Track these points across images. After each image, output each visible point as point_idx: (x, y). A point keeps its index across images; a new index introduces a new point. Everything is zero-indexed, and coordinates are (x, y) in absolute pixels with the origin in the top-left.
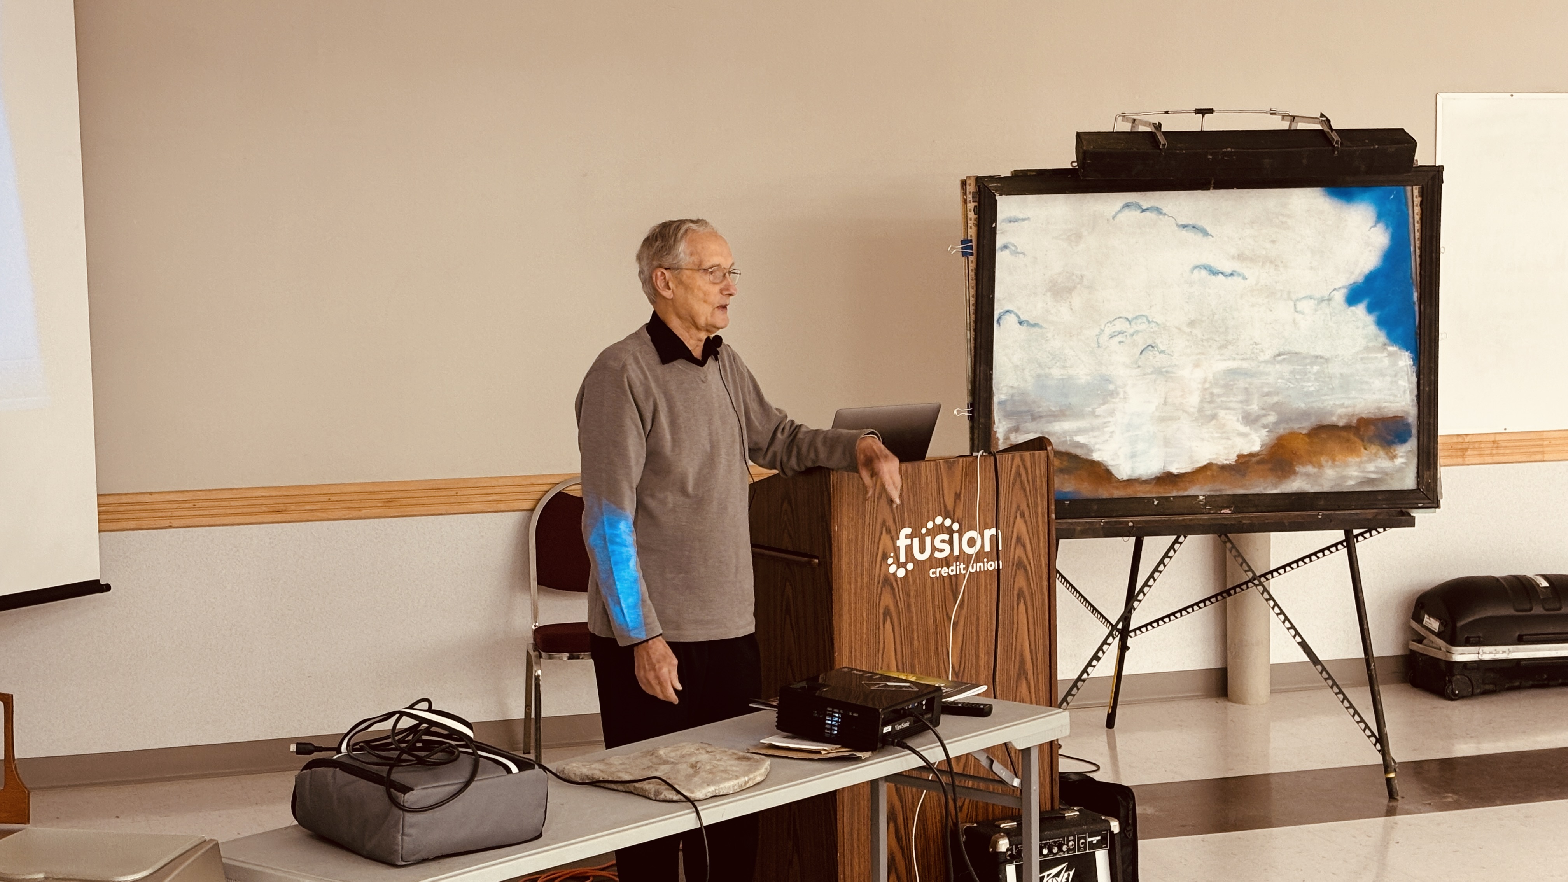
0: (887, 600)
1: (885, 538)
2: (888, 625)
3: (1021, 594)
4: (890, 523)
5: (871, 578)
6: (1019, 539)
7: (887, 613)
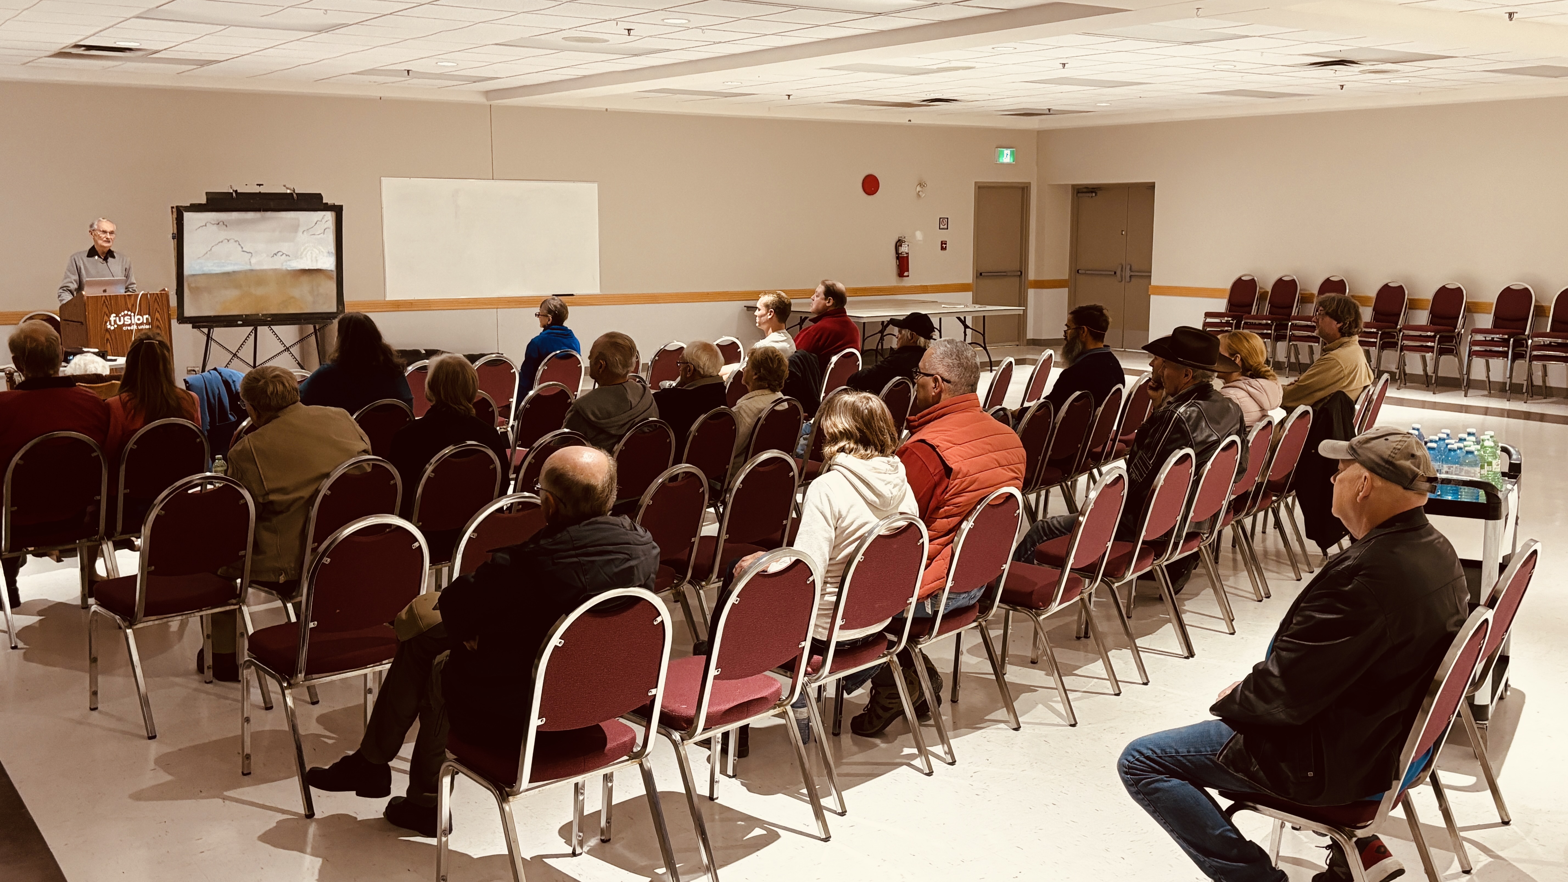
0: (108, 336)
1: (106, 317)
2: (108, 344)
4: (107, 312)
5: (101, 329)
6: (157, 319)
7: (108, 340)
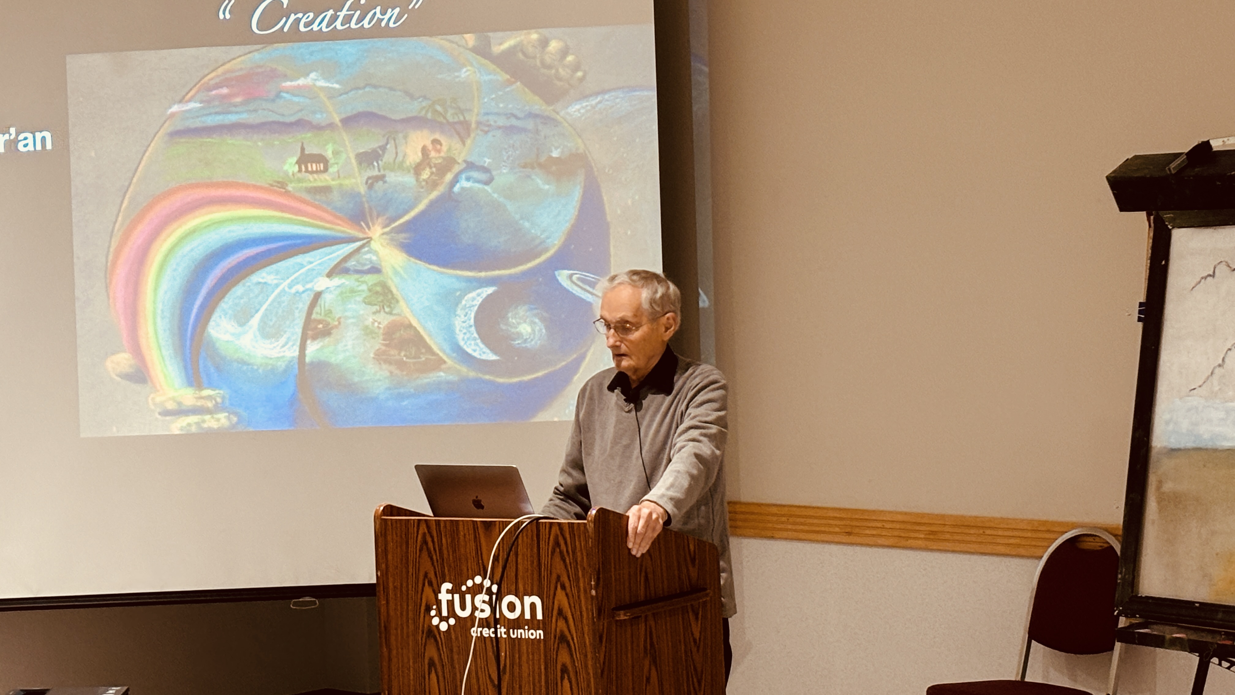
0: (432, 651)
1: (428, 590)
2: (433, 676)
3: (564, 670)
4: (432, 575)
5: (416, 628)
6: (560, 612)
7: (431, 664)
